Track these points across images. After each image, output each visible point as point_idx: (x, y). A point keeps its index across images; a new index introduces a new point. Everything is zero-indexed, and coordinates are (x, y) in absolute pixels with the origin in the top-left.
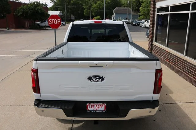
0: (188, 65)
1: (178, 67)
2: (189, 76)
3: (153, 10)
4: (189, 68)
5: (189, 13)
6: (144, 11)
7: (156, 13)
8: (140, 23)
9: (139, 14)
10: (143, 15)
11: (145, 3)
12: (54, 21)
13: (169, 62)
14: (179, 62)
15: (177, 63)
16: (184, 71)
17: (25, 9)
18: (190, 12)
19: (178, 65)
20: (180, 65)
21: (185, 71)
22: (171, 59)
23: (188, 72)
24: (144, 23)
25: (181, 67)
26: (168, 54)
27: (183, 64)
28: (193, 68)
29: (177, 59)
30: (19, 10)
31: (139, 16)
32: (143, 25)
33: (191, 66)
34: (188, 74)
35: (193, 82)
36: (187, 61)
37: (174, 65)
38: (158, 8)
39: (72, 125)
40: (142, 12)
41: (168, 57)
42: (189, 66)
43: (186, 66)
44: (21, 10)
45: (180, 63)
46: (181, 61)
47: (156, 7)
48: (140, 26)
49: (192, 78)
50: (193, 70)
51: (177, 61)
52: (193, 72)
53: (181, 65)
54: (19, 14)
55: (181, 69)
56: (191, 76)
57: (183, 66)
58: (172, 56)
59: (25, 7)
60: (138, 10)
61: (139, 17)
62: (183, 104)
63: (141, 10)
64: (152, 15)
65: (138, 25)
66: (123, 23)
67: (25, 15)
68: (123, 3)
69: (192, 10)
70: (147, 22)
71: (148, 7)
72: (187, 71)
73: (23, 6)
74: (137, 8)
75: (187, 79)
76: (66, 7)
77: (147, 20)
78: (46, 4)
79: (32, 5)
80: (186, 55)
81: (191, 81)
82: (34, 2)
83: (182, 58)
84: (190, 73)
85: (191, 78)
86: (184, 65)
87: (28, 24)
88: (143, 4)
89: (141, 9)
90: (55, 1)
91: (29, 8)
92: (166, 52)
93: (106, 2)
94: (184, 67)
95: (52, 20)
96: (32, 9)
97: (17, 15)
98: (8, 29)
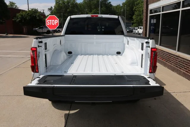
0: (180, 60)
1: (171, 64)
2: (181, 70)
3: (146, 12)
4: (182, 62)
5: (180, 11)
6: (137, 19)
7: (149, 15)
8: (134, 30)
9: (132, 22)
10: (136, 23)
11: (138, 11)
12: (51, 21)
13: (162, 59)
14: (171, 58)
15: (170, 59)
16: (176, 66)
17: (23, 15)
18: (181, 9)
19: (171, 62)
20: (172, 61)
21: (178, 66)
22: (164, 57)
23: (181, 66)
24: (137, 30)
25: (173, 63)
26: (161, 52)
27: (175, 60)
28: (185, 62)
29: (170, 56)
30: (18, 16)
31: (133, 23)
32: (137, 31)
33: (183, 61)
34: (181, 69)
35: (185, 76)
36: (179, 56)
37: (167, 62)
38: (150, 10)
39: (69, 111)
40: (135, 20)
41: (161, 55)
42: (182, 60)
43: (178, 61)
44: (20, 16)
45: (173, 59)
46: (174, 57)
47: (149, 9)
48: (134, 33)
49: (185, 72)
50: (185, 64)
51: (170, 57)
52: (185, 66)
53: (174, 61)
54: (18, 20)
55: (173, 65)
56: (183, 70)
57: (175, 62)
58: (165, 54)
59: (24, 13)
60: (131, 19)
61: (133, 25)
62: (177, 94)
63: (134, 19)
64: (145, 17)
65: (132, 31)
66: (118, 17)
67: (23, 21)
68: (117, 11)
69: (183, 7)
70: (140, 29)
71: (141, 16)
72: (179, 66)
73: (22, 12)
74: (130, 16)
75: (179, 73)
76: (63, 15)
77: (140, 27)
78: (43, 12)
79: (30, 12)
80: (178, 51)
81: (184, 75)
82: (33, 9)
83: (174, 54)
84: (183, 67)
85: (183, 72)
86: (177, 61)
87: (26, 30)
88: (136, 13)
89: (134, 17)
90: (52, 9)
91: (27, 15)
92: (159, 50)
93: (100, 11)
94: (177, 63)
95: (50, 21)
96: (30, 16)
97: (15, 20)
98: (7, 35)
